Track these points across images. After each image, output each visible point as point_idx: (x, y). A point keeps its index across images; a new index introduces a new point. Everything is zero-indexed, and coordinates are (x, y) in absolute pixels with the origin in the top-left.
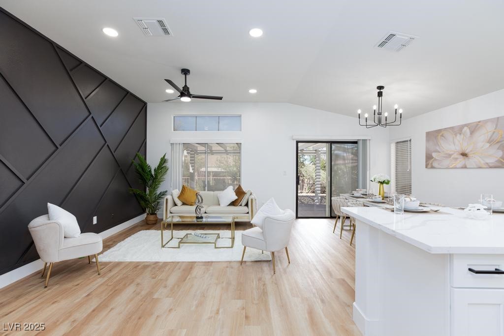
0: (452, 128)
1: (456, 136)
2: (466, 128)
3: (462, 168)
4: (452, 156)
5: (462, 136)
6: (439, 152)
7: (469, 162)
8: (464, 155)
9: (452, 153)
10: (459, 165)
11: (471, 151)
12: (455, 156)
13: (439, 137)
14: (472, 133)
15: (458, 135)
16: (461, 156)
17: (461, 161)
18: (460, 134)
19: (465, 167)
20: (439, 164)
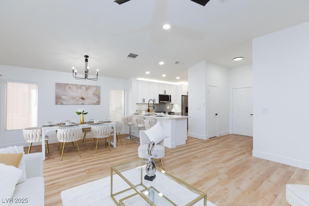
0: (76, 85)
1: (78, 89)
2: (83, 87)
3: (82, 104)
4: (76, 99)
5: (82, 90)
6: (67, 96)
7: (85, 102)
8: (83, 99)
9: (76, 97)
10: (80, 103)
11: (86, 97)
12: (78, 98)
13: (67, 87)
14: (87, 89)
15: (80, 89)
16: (81, 99)
17: (81, 101)
18: (81, 89)
19: (83, 104)
20: (67, 102)
